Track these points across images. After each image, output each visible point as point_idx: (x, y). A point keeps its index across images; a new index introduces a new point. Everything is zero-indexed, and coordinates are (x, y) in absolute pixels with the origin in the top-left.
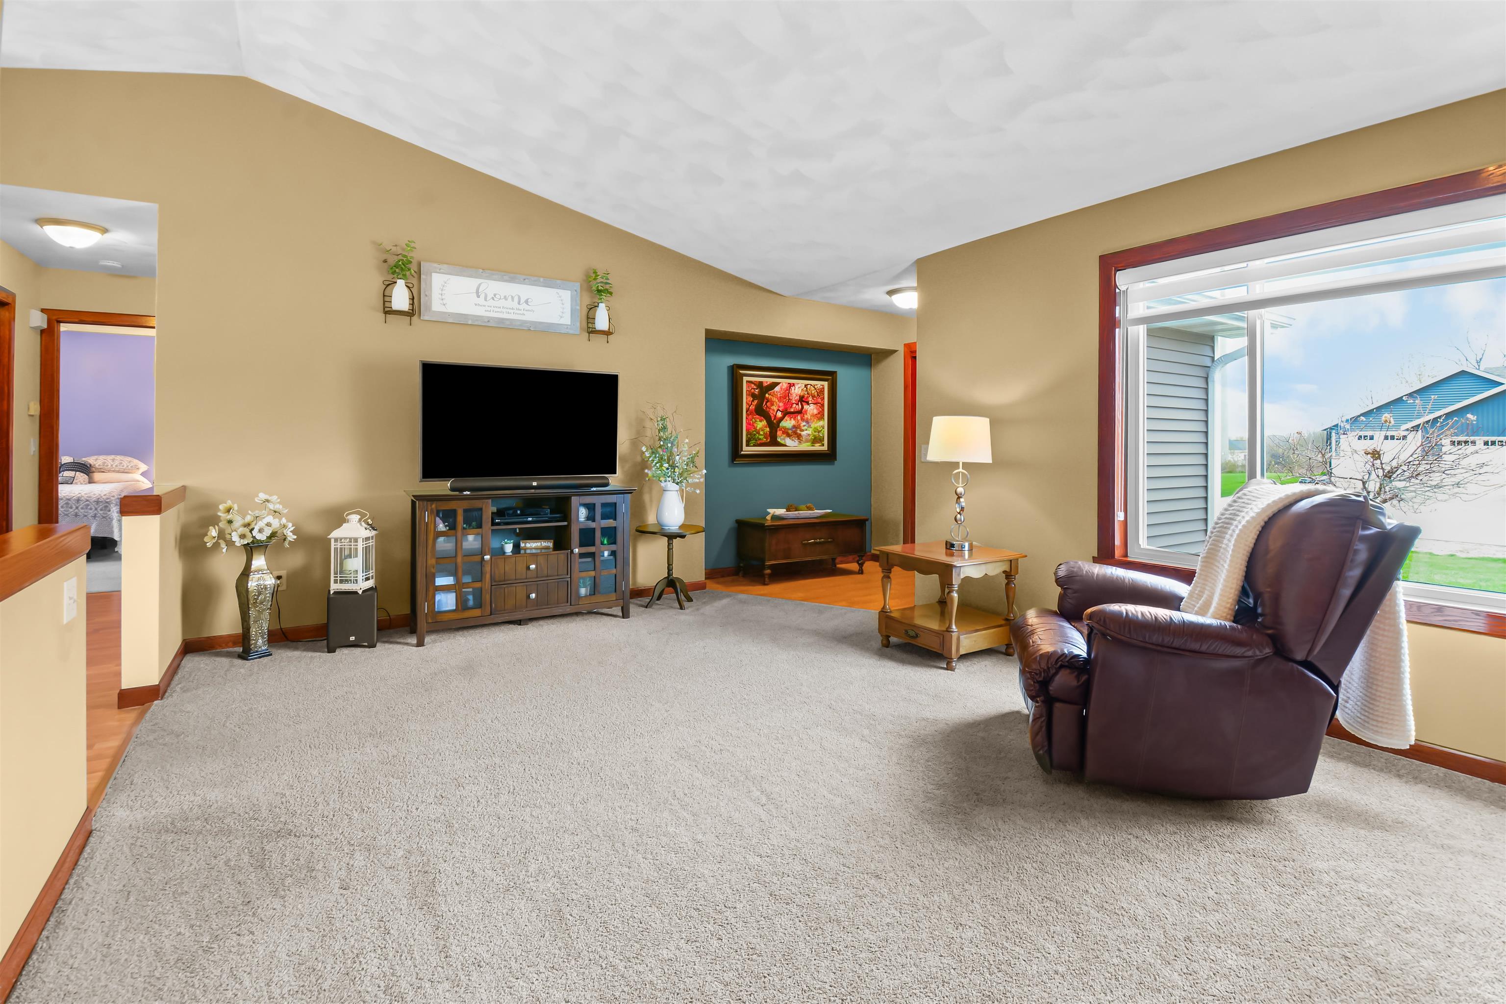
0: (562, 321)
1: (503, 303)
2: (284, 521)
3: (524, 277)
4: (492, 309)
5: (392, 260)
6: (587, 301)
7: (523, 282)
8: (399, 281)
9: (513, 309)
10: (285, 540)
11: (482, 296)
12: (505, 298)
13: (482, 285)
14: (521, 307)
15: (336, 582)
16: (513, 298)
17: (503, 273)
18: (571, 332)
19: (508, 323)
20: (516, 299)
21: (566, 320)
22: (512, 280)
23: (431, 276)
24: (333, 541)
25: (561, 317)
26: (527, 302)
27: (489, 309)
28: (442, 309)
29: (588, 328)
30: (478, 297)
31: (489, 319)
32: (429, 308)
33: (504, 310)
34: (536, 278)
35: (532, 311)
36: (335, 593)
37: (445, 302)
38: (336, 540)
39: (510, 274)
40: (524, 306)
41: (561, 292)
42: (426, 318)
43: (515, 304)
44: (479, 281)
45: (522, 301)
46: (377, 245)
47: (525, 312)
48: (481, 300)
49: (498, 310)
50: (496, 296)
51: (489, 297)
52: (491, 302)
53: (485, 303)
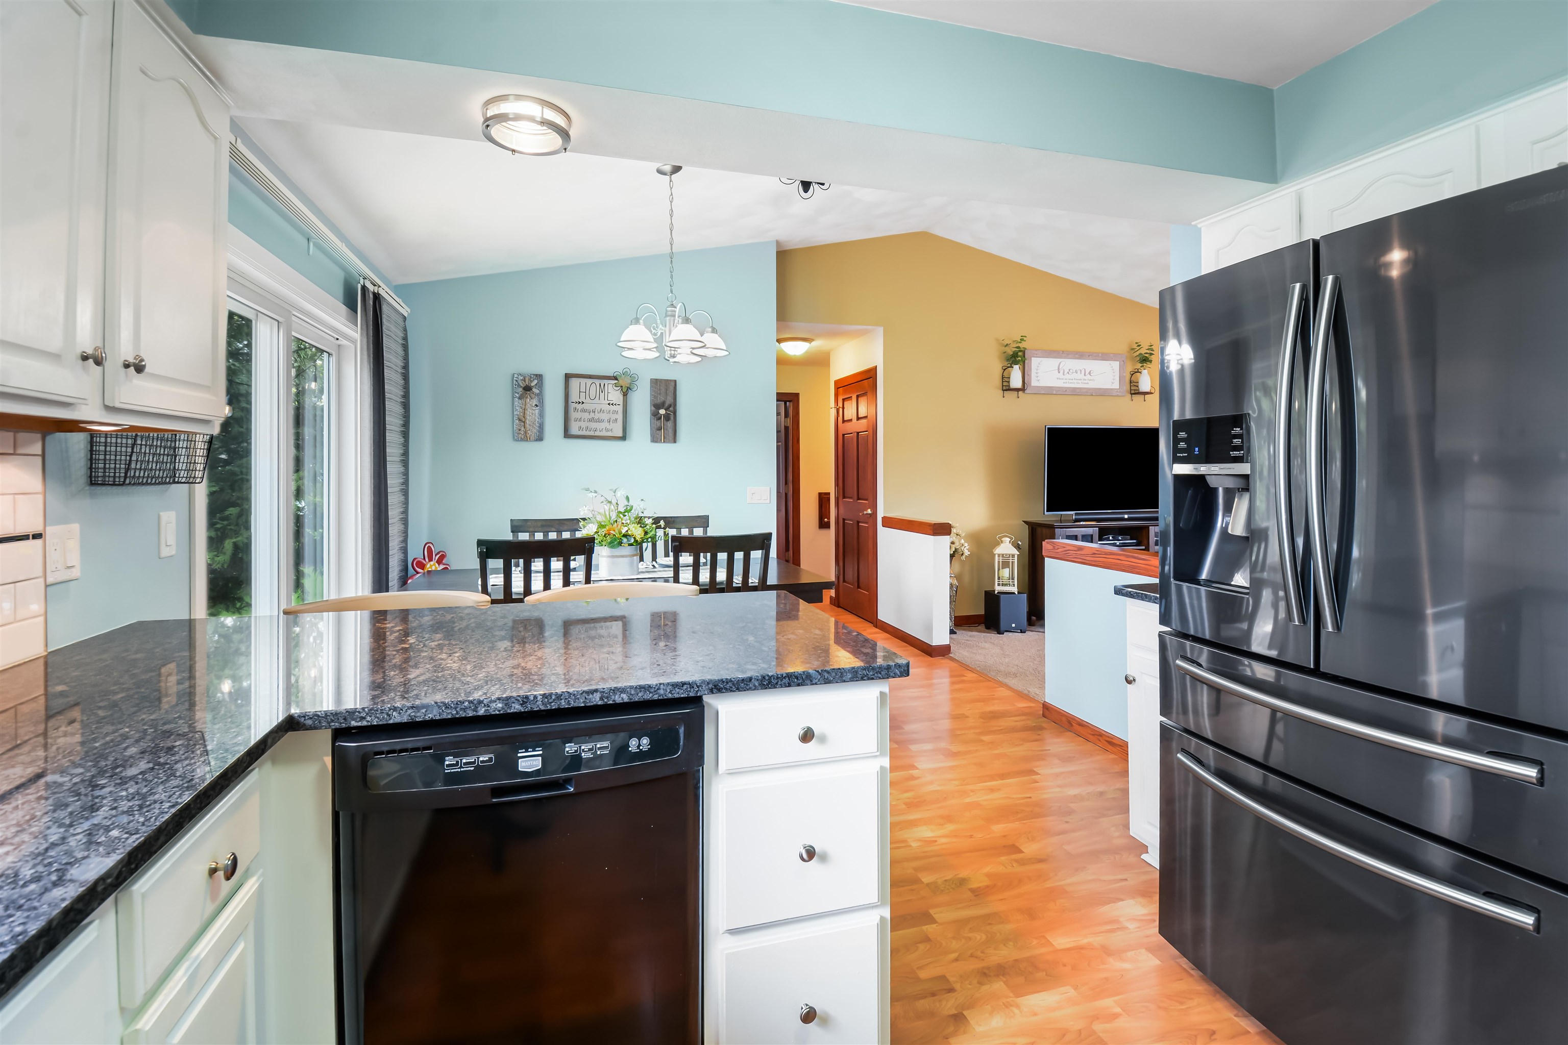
0: (1113, 387)
1: (1074, 376)
2: (963, 541)
3: (1087, 353)
4: (1068, 381)
5: (1010, 351)
6: (1129, 368)
7: (1087, 357)
8: (1014, 366)
9: (1081, 380)
10: (962, 554)
11: (1062, 372)
12: (1076, 372)
13: (1062, 363)
14: (1086, 378)
15: (999, 585)
16: (1081, 371)
17: (1075, 352)
18: (1116, 394)
19: (1078, 391)
20: (1083, 372)
21: (1116, 386)
22: (1080, 357)
23: (1032, 360)
24: (997, 556)
25: (1113, 383)
26: (1090, 373)
27: (1065, 381)
28: (1038, 384)
29: (1131, 390)
30: (1059, 372)
31: (1065, 389)
32: (1033, 384)
33: (1076, 381)
34: (1096, 353)
35: (1094, 380)
36: (998, 593)
37: (1040, 378)
38: (999, 555)
39: (1079, 351)
40: (1088, 377)
41: (1112, 363)
42: (1032, 391)
43: (1082, 376)
44: (1060, 360)
45: (1087, 372)
46: (997, 340)
47: (1089, 382)
48: (1061, 375)
49: (1071, 381)
50: (1071, 371)
51: (1066, 372)
52: (1067, 376)
53: (1063, 377)
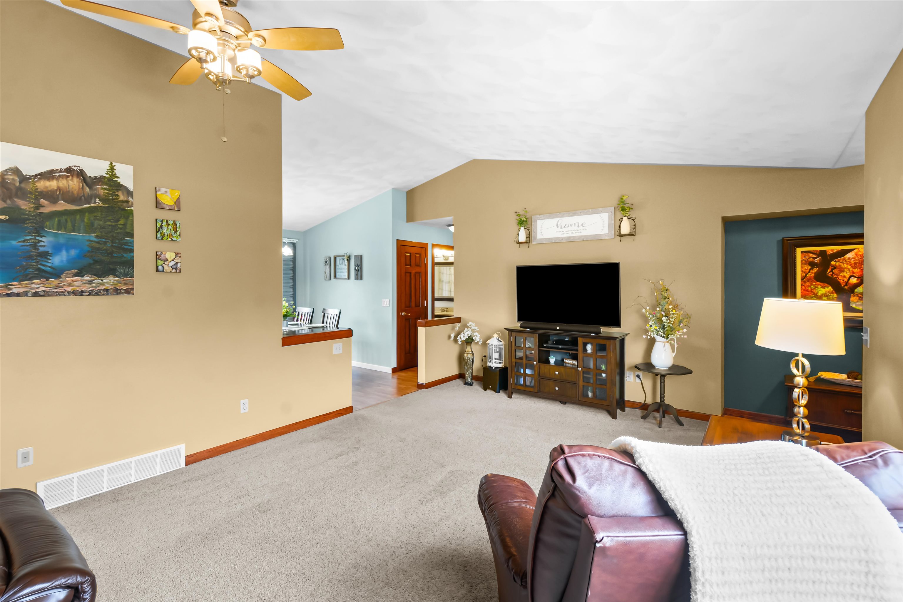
0: (603, 232)
1: (570, 228)
3: (580, 211)
4: (564, 232)
6: (617, 217)
7: (580, 214)
8: (521, 228)
9: (575, 230)
11: (560, 227)
12: (571, 225)
13: (559, 221)
14: (579, 229)
16: (575, 224)
17: (569, 212)
18: (608, 238)
19: (572, 238)
20: (577, 225)
21: (606, 231)
22: (574, 215)
23: (536, 222)
25: (603, 230)
26: (582, 225)
27: (563, 233)
28: (542, 237)
29: (618, 234)
30: (558, 227)
31: (562, 239)
32: (535, 238)
33: (570, 232)
34: (587, 211)
35: (586, 229)
37: (542, 233)
39: (573, 211)
40: (581, 228)
41: (602, 215)
42: (534, 243)
43: (576, 228)
44: (558, 219)
45: (580, 225)
47: (581, 231)
48: (559, 229)
49: (568, 232)
50: (567, 225)
51: (563, 227)
52: (564, 229)
53: (562, 230)
